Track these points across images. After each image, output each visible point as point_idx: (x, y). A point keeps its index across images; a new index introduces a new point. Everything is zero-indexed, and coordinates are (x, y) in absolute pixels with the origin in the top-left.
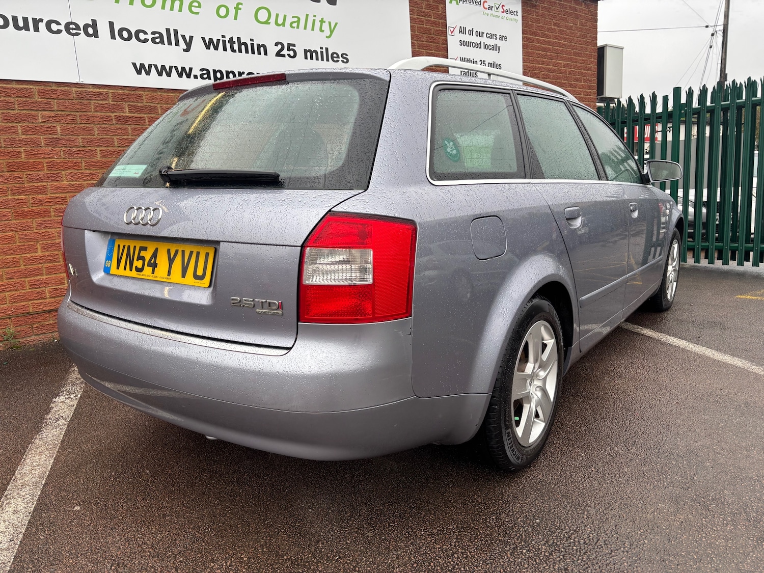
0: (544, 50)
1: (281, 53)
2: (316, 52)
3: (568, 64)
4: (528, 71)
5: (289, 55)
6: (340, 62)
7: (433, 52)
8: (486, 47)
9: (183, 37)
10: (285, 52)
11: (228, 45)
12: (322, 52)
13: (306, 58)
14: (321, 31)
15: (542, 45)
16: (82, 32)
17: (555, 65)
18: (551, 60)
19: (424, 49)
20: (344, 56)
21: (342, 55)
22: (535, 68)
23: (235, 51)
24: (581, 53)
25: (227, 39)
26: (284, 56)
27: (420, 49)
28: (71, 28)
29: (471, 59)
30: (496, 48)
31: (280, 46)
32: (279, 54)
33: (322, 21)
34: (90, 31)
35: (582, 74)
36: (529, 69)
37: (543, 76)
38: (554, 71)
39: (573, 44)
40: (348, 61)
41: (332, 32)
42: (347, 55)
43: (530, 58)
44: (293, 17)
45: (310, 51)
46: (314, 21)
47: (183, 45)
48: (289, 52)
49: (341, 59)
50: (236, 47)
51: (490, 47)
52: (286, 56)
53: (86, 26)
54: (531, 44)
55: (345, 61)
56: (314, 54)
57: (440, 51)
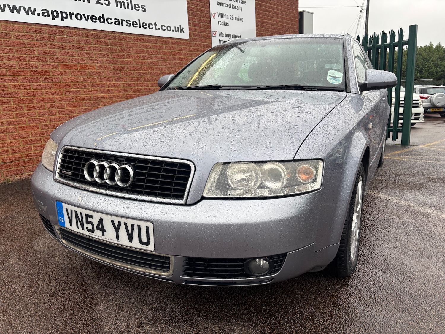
0: (268, 11)
1: (99, 2)
2: (123, 2)
3: (282, 21)
4: (259, 24)
5: (105, 4)
6: (140, 10)
7: (201, 8)
8: (234, 7)
10: (102, 1)
12: (128, 4)
13: (117, 6)
15: (267, 9)
17: (276, 21)
18: (272, 18)
19: (195, 6)
20: (143, 7)
22: (263, 22)
24: (290, 15)
26: (101, 4)
27: (192, 6)
29: (225, 14)
30: (239, 8)
32: (97, 2)
35: (290, 27)
36: (260, 22)
37: (268, 27)
38: (274, 25)
39: (285, 9)
40: (145, 11)
42: (145, 6)
43: (260, 16)
45: (119, 2)
48: (105, 2)
49: (141, 9)
51: (236, 8)
52: (103, 4)
54: (260, 7)
55: (144, 10)
56: (122, 4)
57: (205, 8)
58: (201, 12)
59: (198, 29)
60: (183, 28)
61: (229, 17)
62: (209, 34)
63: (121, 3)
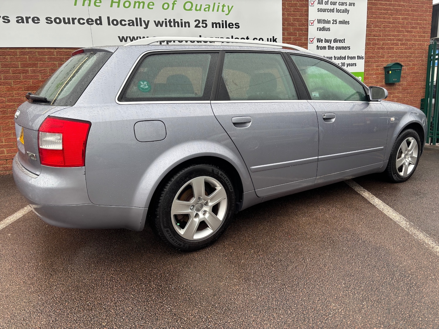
0: (385, 9)
1: (198, 26)
2: (219, 23)
3: (405, 18)
4: (371, 24)
5: (203, 26)
6: (234, 28)
7: (298, 17)
8: (338, 11)
9: (144, 21)
10: (200, 25)
11: (168, 24)
12: (223, 24)
13: (213, 27)
14: (223, 11)
15: (384, 7)
16: (94, 23)
17: (395, 19)
18: (391, 16)
19: (291, 16)
20: (237, 24)
21: (235, 24)
22: (377, 22)
23: (172, 26)
24: (418, 10)
25: (168, 21)
26: (200, 27)
27: (288, 16)
28: (89, 21)
29: (326, 20)
30: (346, 11)
31: (197, 22)
32: (196, 26)
33: (224, 6)
34: (98, 22)
35: (418, 24)
36: (372, 23)
37: (383, 27)
38: (394, 23)
39: (411, 4)
41: (229, 11)
42: (238, 24)
43: (374, 15)
44: (206, 5)
45: (215, 23)
46: (219, 6)
47: (144, 25)
48: (203, 25)
49: (235, 26)
50: (172, 24)
51: (341, 11)
52: (201, 27)
53: (96, 20)
54: (374, 6)
55: (237, 27)
56: (218, 25)
57: (303, 17)
58: (298, 22)
59: (293, 38)
60: (276, 39)
61: (332, 22)
62: (305, 42)
63: (216, 24)
